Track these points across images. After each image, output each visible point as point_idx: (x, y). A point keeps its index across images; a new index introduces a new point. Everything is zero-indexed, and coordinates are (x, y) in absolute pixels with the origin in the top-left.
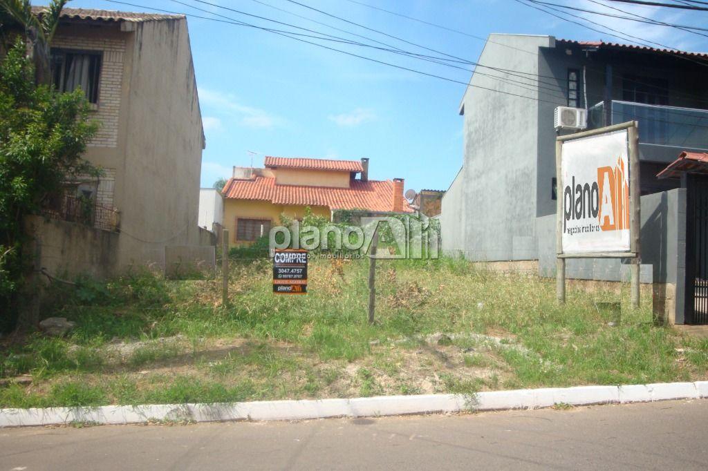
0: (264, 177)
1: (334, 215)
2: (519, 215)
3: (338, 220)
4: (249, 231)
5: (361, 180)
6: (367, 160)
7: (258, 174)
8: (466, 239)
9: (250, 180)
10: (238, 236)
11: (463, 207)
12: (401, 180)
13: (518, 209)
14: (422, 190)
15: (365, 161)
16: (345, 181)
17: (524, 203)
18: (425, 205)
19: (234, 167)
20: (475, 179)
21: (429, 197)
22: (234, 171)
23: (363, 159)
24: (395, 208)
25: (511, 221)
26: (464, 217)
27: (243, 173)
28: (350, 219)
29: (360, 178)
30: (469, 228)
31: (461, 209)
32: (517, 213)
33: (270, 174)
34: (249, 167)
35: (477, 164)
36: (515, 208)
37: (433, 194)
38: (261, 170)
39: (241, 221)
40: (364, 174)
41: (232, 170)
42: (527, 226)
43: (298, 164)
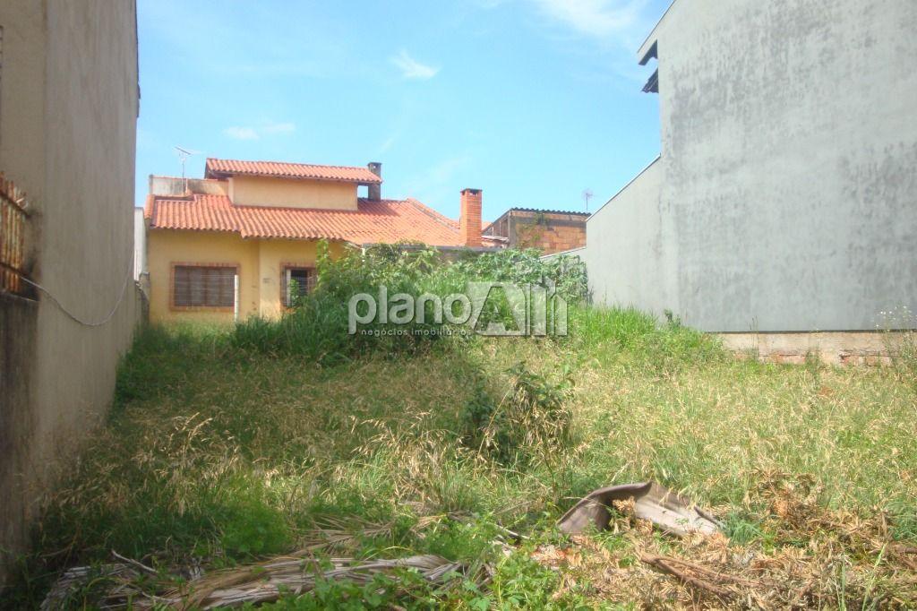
0: (207, 194)
4: (197, 288)
5: (369, 199)
7: (196, 189)
9: (184, 199)
10: (176, 298)
12: (475, 192)
14: (510, 210)
15: (375, 167)
18: (517, 235)
19: (151, 177)
21: (522, 220)
22: (151, 184)
23: (370, 164)
24: (468, 240)
26: (670, 250)
27: (168, 187)
29: (366, 196)
33: (216, 188)
34: (180, 176)
37: (529, 215)
38: (199, 182)
39: (180, 269)
41: (148, 182)
43: (264, 170)
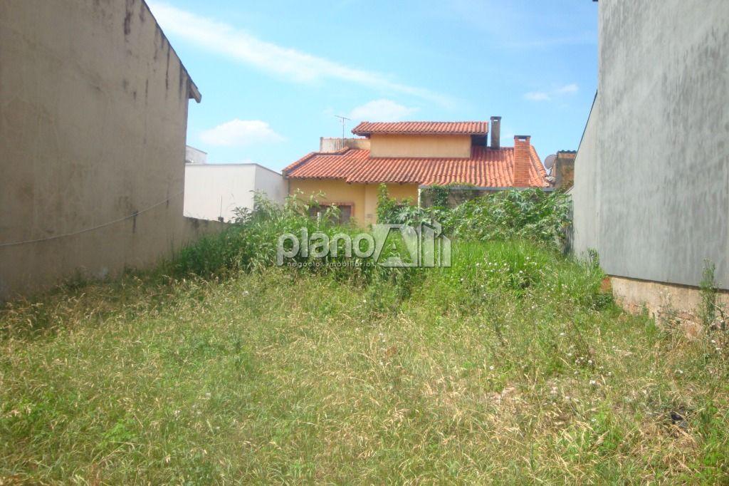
0: (359, 149)
1: (422, 195)
2: (692, 168)
3: (428, 201)
5: (490, 147)
6: (499, 118)
7: (350, 147)
8: (601, 230)
11: (599, 170)
12: (526, 138)
13: (690, 153)
14: (559, 152)
15: (496, 120)
16: (464, 149)
17: (706, 131)
18: (563, 176)
19: (322, 139)
20: (613, 108)
21: (569, 162)
22: (321, 144)
23: (493, 118)
25: (675, 185)
26: (599, 187)
27: (333, 146)
28: (446, 200)
30: (605, 207)
31: (595, 173)
32: (688, 162)
33: (366, 144)
35: (616, 79)
36: (683, 150)
40: (496, 139)
41: (319, 142)
42: (714, 196)
